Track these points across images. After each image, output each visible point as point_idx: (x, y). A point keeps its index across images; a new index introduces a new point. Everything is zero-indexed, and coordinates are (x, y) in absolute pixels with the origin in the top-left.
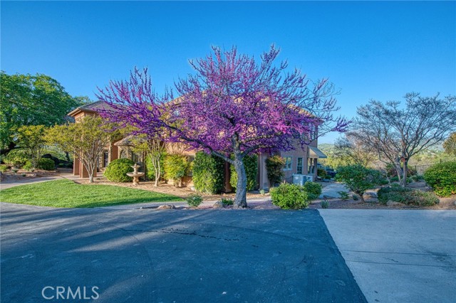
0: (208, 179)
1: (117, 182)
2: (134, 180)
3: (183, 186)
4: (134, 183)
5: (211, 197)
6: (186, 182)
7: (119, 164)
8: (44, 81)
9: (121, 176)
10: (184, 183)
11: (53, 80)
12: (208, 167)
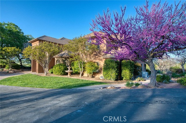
0: (113, 74)
1: (59, 75)
2: (68, 74)
3: (93, 77)
4: (69, 76)
5: (114, 82)
6: (95, 75)
7: (60, 66)
8: (12, 26)
9: (61, 72)
10: (94, 75)
11: (16, 26)
12: (113, 68)
